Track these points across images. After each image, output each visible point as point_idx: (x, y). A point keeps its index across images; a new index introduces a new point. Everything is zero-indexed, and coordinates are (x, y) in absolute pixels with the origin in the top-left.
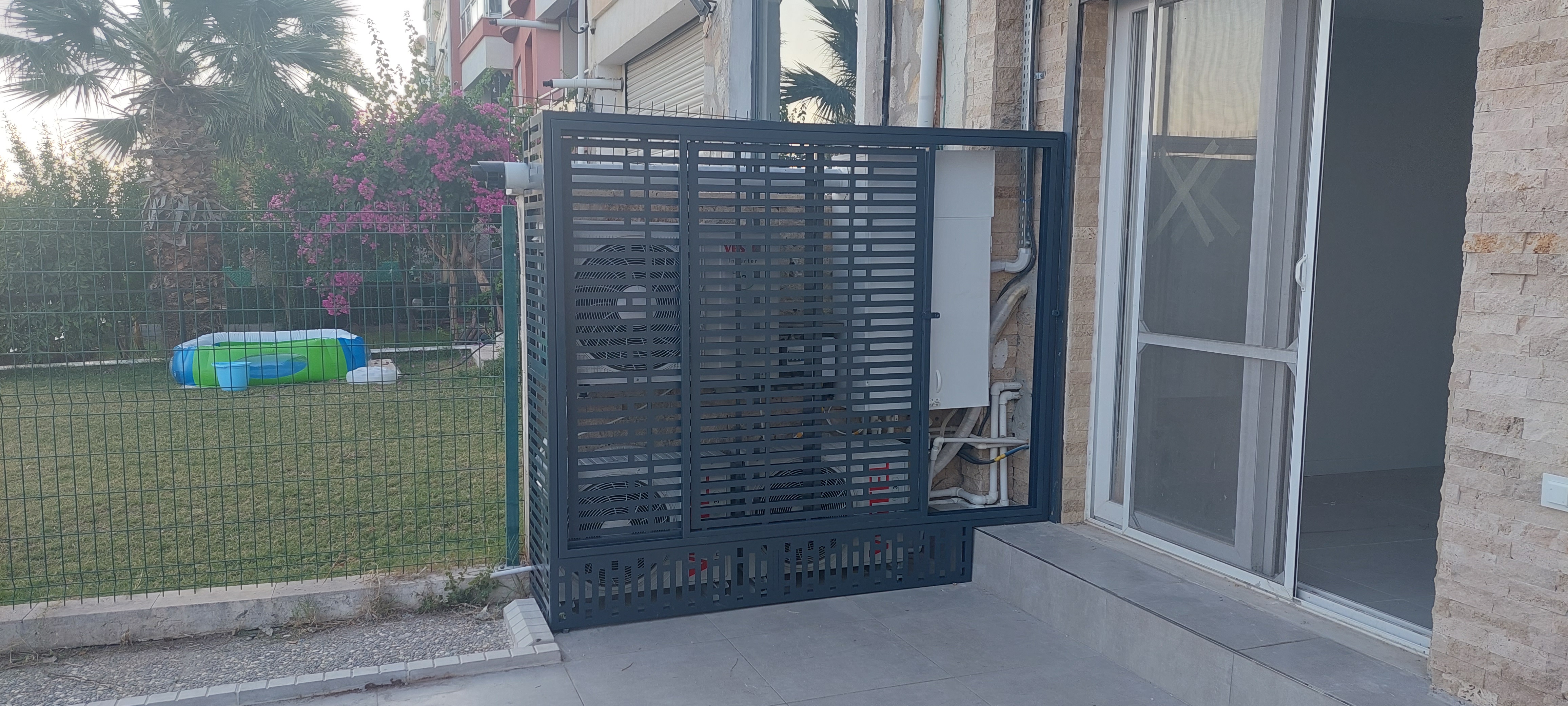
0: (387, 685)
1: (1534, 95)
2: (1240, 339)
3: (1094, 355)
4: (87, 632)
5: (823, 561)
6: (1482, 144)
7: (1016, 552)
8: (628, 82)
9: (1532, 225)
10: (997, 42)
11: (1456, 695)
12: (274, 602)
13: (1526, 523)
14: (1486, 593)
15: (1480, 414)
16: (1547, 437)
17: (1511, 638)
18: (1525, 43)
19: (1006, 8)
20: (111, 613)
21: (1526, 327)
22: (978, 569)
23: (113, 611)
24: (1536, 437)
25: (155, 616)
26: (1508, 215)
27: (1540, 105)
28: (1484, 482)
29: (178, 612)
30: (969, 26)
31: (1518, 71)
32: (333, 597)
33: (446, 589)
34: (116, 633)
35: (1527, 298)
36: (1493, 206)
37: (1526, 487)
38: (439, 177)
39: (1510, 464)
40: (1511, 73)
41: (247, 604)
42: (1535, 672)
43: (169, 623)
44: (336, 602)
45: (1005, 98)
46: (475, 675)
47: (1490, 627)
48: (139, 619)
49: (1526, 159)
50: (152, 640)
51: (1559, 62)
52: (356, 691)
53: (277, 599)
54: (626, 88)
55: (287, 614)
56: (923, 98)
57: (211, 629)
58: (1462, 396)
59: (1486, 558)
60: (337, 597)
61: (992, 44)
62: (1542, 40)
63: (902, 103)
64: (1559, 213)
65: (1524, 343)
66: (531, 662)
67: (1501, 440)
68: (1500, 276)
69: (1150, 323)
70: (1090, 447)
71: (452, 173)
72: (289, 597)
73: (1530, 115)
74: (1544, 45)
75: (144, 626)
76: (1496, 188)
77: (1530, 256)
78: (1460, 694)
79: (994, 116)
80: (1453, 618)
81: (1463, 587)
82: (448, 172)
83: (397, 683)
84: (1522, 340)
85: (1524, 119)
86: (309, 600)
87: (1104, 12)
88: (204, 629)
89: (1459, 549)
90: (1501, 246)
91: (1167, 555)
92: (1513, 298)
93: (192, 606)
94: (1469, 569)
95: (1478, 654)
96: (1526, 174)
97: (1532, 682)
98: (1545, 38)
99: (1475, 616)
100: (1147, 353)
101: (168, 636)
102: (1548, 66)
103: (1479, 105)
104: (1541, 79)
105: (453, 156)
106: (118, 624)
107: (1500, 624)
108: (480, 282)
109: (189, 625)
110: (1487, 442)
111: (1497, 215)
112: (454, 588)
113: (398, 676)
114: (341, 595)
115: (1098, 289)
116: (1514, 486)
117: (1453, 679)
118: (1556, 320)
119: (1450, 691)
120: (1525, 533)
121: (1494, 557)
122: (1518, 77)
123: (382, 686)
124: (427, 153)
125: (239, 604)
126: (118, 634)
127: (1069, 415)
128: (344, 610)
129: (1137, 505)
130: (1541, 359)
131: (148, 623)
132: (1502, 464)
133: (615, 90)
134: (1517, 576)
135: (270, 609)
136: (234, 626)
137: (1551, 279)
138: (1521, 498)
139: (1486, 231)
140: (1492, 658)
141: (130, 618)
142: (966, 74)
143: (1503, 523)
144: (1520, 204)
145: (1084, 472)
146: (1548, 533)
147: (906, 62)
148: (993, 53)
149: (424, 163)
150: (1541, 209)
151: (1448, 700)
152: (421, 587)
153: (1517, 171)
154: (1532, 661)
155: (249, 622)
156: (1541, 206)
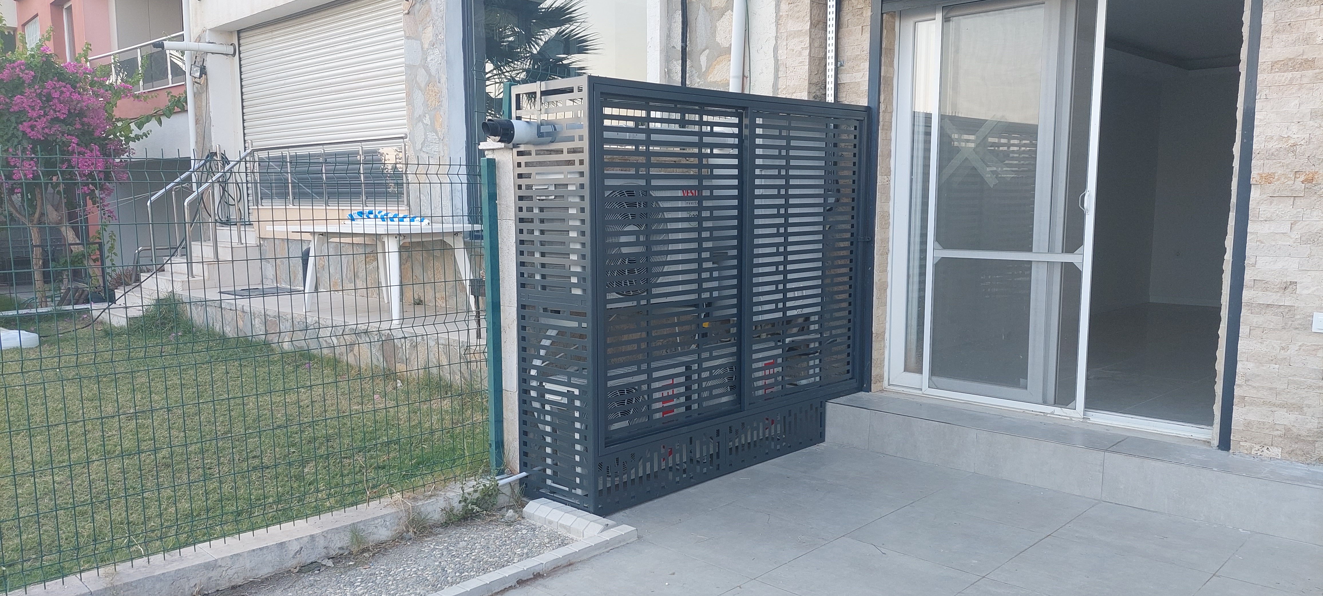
1: (1299, 89)
7: (876, 413)
9: (1301, 167)
10: (810, 37)
12: (324, 535)
13: (1300, 344)
14: (1271, 389)
15: (1264, 282)
16: (1315, 291)
20: (179, 570)
21: (1296, 227)
24: (1306, 292)
25: (220, 566)
26: (1283, 161)
27: (1304, 96)
28: (1268, 322)
29: (241, 558)
31: (1289, 75)
35: (1298, 210)
36: (1271, 156)
37: (1299, 322)
39: (1286, 310)
42: (1310, 430)
43: (234, 571)
45: (815, 81)
47: (1275, 409)
48: (206, 572)
49: (1295, 128)
50: (218, 590)
51: (1317, 71)
54: (240, 53)
55: (336, 544)
57: (271, 570)
59: (1271, 368)
62: (1305, 57)
64: (1319, 159)
65: (1297, 237)
67: (1280, 296)
68: (1276, 198)
69: (943, 241)
70: (887, 335)
72: (337, 529)
73: (1297, 102)
74: (1307, 61)
75: (210, 578)
76: (1273, 145)
77: (1299, 185)
78: (1253, 452)
80: (1247, 407)
81: (1254, 387)
84: (1295, 235)
85: (1293, 104)
86: (355, 531)
87: (893, 20)
88: (265, 571)
89: (1250, 365)
90: (1278, 180)
92: (1288, 210)
93: (254, 550)
94: (1258, 376)
95: (1267, 426)
96: (1295, 136)
98: (1310, 56)
99: (1264, 403)
100: (940, 265)
101: (233, 584)
102: (1310, 73)
104: (1305, 80)
107: (1281, 406)
108: (70, 242)
109: (252, 569)
110: (1271, 298)
111: (1274, 161)
113: (537, 570)
115: (891, 221)
116: (1290, 323)
117: (1248, 444)
118: (1318, 222)
119: (1246, 452)
120: (1300, 349)
121: (1277, 366)
123: (527, 580)
125: (295, 542)
126: (187, 590)
127: (876, 312)
128: (383, 534)
130: (1309, 245)
131: (214, 574)
132: (1281, 310)
133: (227, 55)
134: (1295, 375)
137: (1313, 198)
141: (198, 572)
142: (776, 60)
143: (1283, 345)
145: (883, 353)
147: (703, 48)
148: (807, 45)
151: (1245, 457)
152: (442, 504)
153: (1288, 134)
154: (1306, 424)
155: (306, 558)
156: (1307, 155)
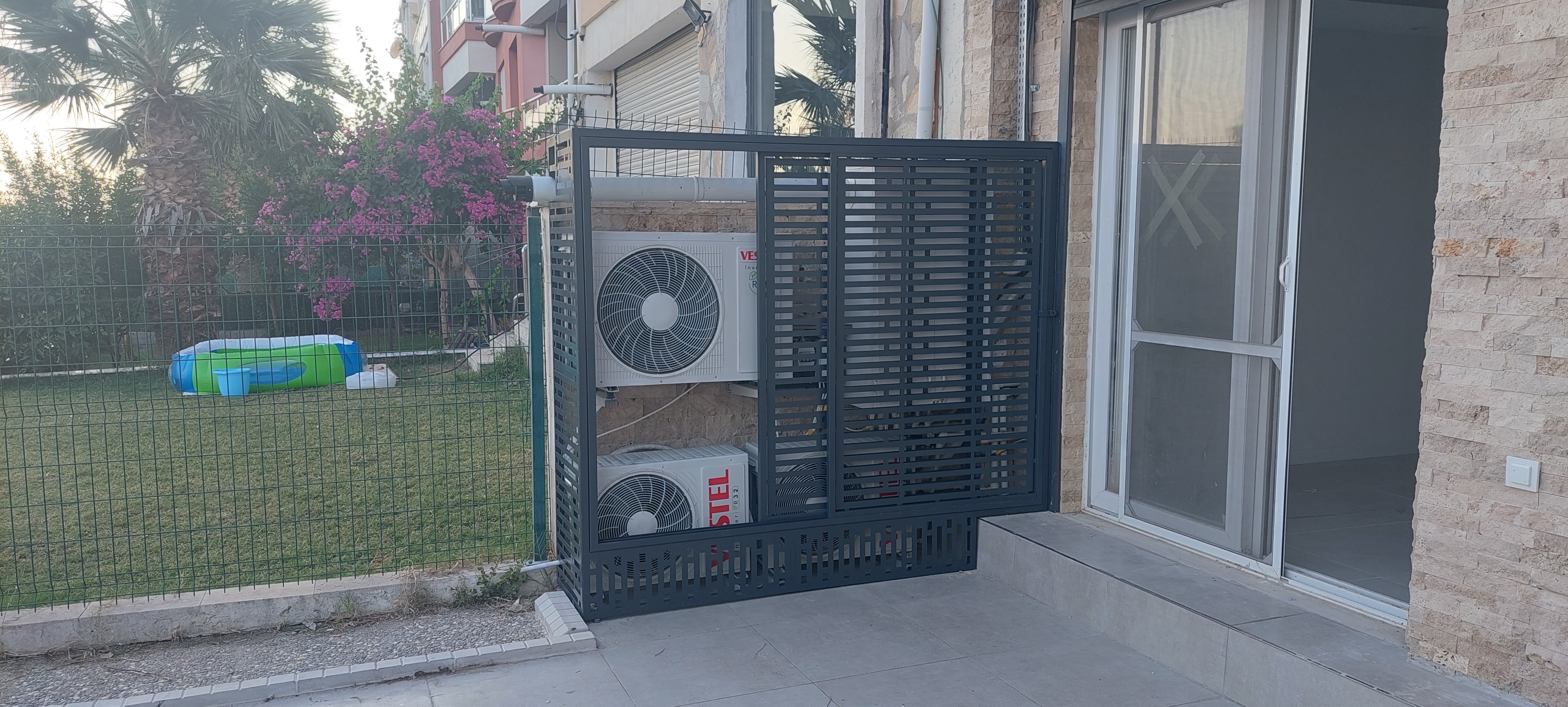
0: (435, 673)
1: (1494, 113)
2: (1227, 335)
3: (1090, 352)
4: (140, 629)
5: (838, 551)
6: (1449, 157)
7: (1020, 540)
8: (618, 88)
9: (1494, 231)
10: (993, 56)
11: (1431, 660)
12: (316, 597)
13: (1493, 502)
14: (1457, 567)
15: (1450, 404)
16: (1510, 423)
17: (1481, 607)
18: (1485, 66)
19: (1001, 24)
20: (163, 611)
21: (1490, 323)
22: (982, 557)
23: (164, 609)
24: (1500, 423)
25: (204, 613)
26: (1473, 222)
27: (1500, 123)
28: (1455, 465)
29: (225, 609)
30: (966, 41)
31: (1480, 91)
32: (372, 592)
33: (478, 584)
34: (167, 629)
35: (1490, 298)
36: (1459, 214)
37: (1492, 469)
38: (430, 183)
39: (1477, 449)
40: (1474, 93)
41: (290, 600)
42: (1502, 637)
43: (217, 620)
44: (375, 597)
45: (1001, 110)
46: (517, 662)
47: (1461, 597)
48: (189, 616)
49: (1487, 171)
50: (201, 636)
51: (1516, 84)
52: (407, 678)
53: (319, 595)
54: (616, 93)
55: (328, 608)
56: (922, 109)
57: (256, 624)
58: (1434, 387)
59: (1457, 535)
60: (376, 592)
61: (989, 58)
62: (1500, 64)
63: (900, 113)
64: (1518, 220)
65: (1488, 339)
66: (569, 650)
67: (1469, 427)
68: (1466, 278)
69: (1142, 321)
70: (1086, 440)
71: (444, 179)
72: (330, 593)
73: (1490, 132)
74: (1503, 69)
75: (193, 623)
76: (1462, 197)
77: (1492, 259)
78: (1435, 659)
79: (991, 126)
80: (1428, 590)
81: (1436, 561)
82: (439, 179)
83: (445, 671)
84: (1487, 335)
85: (1486, 135)
86: (349, 596)
87: (1094, 28)
88: (250, 625)
89: (1432, 527)
90: (1467, 250)
91: (1161, 540)
92: (1478, 297)
93: (239, 603)
94: (1442, 544)
95: (1451, 623)
96: (1488, 185)
97: (1499, 645)
98: (1505, 62)
99: (1449, 587)
100: (1140, 350)
101: (216, 632)
102: (1506, 87)
103: (1445, 122)
104: (1500, 99)
105: (444, 163)
106: (169, 621)
107: (1470, 594)
108: (471, 287)
109: (237, 621)
110: (1457, 428)
111: (1463, 222)
112: (485, 582)
113: (445, 664)
114: (380, 591)
115: (1092, 290)
116: (1481, 468)
117: (1429, 646)
118: (1516, 318)
119: (1426, 658)
120: (1492, 511)
121: (1464, 533)
122: (1479, 97)
123: (430, 674)
124: (418, 160)
125: (284, 601)
126: (169, 630)
127: (1067, 409)
128: (383, 605)
129: (1132, 494)
130: (1504, 352)
131: (198, 620)
132: (1470, 448)
133: (605, 95)
134: (1485, 550)
135: (312, 605)
136: (279, 621)
137: (1512, 280)
138: (1488, 479)
139: (1453, 236)
140: (1464, 626)
141: (180, 615)
142: (964, 86)
143: (1471, 502)
144: (1483, 212)
145: (1081, 463)
146: (1512, 510)
147: (904, 74)
148: (989, 67)
149: (415, 169)
150: (1502, 217)
151: (1425, 665)
152: (454, 581)
153: (1480, 182)
154: (1499, 627)
155: (293, 617)
156: (1502, 214)
